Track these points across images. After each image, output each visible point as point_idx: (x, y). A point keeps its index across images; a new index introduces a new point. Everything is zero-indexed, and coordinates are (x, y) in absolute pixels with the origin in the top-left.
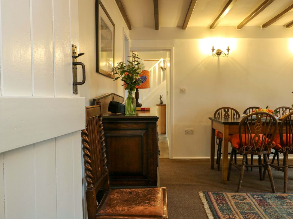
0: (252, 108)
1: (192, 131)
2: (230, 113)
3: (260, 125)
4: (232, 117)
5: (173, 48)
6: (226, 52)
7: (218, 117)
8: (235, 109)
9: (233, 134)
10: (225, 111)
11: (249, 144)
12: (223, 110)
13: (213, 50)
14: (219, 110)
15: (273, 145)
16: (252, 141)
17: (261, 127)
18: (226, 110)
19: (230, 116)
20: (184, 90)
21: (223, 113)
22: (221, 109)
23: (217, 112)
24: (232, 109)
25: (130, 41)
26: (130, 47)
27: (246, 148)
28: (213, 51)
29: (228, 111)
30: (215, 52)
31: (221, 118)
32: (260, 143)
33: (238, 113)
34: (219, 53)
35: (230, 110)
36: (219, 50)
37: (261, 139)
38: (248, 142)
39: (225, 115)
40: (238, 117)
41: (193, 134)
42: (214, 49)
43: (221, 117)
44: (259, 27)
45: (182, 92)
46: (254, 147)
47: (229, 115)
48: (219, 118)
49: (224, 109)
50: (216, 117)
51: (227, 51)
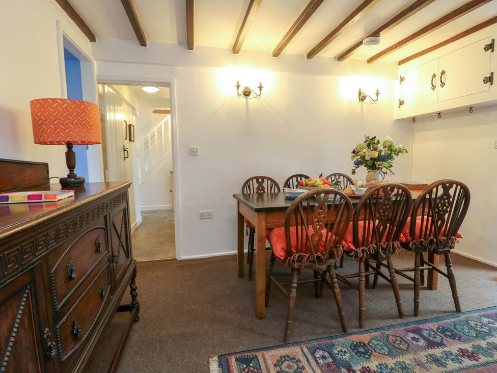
0: (296, 176)
1: (210, 213)
2: (265, 185)
3: (322, 214)
4: (269, 192)
5: (175, 80)
6: (258, 92)
7: (249, 193)
8: (272, 179)
9: (274, 229)
10: (258, 182)
11: (304, 250)
12: (255, 181)
13: (238, 87)
14: (248, 181)
15: (343, 247)
16: (308, 243)
17: (324, 217)
18: (260, 180)
19: (266, 190)
20: (195, 151)
21: (256, 185)
22: (252, 179)
23: (247, 184)
24: (268, 179)
25: (95, 63)
26: (96, 73)
27: (299, 257)
28: (238, 89)
29: (263, 181)
30: (241, 90)
31: (253, 194)
32: (321, 245)
33: (277, 185)
34: (247, 94)
35: (266, 181)
36: (246, 88)
37: (324, 239)
38: (301, 247)
39: (258, 189)
40: (276, 191)
41: (212, 218)
42: (240, 84)
43: (252, 192)
44: (303, 56)
45: (193, 153)
46: (312, 254)
47: (264, 188)
48: (249, 195)
49: (257, 178)
50: (245, 193)
51: (259, 89)
